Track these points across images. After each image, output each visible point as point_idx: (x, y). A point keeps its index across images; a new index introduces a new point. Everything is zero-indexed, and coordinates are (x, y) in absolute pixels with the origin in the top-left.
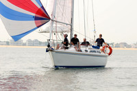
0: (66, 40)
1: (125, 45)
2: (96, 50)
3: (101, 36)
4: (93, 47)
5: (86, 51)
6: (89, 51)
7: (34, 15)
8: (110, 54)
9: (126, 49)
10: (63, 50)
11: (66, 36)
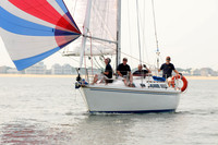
0: (109, 67)
1: (209, 71)
2: (159, 83)
3: (169, 59)
4: (154, 78)
5: (143, 86)
6: (147, 85)
7: (54, 26)
8: (183, 90)
9: (211, 78)
10: (103, 85)
11: (108, 61)
